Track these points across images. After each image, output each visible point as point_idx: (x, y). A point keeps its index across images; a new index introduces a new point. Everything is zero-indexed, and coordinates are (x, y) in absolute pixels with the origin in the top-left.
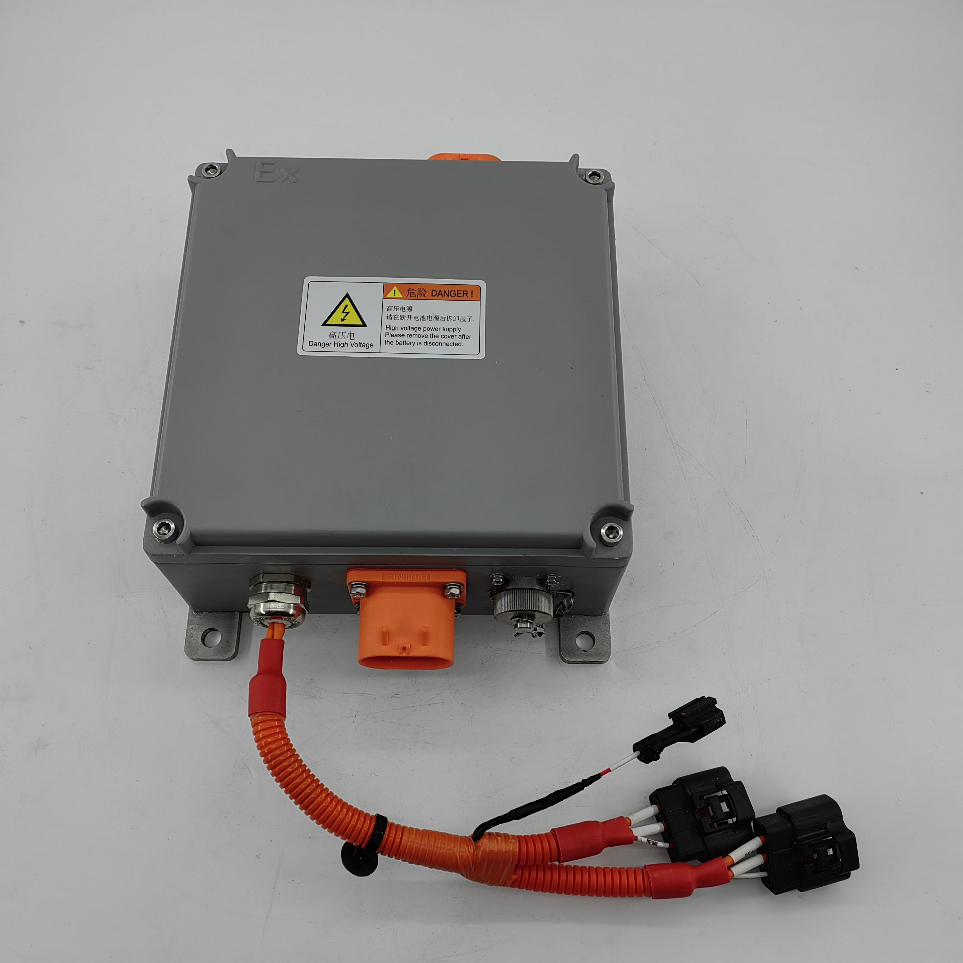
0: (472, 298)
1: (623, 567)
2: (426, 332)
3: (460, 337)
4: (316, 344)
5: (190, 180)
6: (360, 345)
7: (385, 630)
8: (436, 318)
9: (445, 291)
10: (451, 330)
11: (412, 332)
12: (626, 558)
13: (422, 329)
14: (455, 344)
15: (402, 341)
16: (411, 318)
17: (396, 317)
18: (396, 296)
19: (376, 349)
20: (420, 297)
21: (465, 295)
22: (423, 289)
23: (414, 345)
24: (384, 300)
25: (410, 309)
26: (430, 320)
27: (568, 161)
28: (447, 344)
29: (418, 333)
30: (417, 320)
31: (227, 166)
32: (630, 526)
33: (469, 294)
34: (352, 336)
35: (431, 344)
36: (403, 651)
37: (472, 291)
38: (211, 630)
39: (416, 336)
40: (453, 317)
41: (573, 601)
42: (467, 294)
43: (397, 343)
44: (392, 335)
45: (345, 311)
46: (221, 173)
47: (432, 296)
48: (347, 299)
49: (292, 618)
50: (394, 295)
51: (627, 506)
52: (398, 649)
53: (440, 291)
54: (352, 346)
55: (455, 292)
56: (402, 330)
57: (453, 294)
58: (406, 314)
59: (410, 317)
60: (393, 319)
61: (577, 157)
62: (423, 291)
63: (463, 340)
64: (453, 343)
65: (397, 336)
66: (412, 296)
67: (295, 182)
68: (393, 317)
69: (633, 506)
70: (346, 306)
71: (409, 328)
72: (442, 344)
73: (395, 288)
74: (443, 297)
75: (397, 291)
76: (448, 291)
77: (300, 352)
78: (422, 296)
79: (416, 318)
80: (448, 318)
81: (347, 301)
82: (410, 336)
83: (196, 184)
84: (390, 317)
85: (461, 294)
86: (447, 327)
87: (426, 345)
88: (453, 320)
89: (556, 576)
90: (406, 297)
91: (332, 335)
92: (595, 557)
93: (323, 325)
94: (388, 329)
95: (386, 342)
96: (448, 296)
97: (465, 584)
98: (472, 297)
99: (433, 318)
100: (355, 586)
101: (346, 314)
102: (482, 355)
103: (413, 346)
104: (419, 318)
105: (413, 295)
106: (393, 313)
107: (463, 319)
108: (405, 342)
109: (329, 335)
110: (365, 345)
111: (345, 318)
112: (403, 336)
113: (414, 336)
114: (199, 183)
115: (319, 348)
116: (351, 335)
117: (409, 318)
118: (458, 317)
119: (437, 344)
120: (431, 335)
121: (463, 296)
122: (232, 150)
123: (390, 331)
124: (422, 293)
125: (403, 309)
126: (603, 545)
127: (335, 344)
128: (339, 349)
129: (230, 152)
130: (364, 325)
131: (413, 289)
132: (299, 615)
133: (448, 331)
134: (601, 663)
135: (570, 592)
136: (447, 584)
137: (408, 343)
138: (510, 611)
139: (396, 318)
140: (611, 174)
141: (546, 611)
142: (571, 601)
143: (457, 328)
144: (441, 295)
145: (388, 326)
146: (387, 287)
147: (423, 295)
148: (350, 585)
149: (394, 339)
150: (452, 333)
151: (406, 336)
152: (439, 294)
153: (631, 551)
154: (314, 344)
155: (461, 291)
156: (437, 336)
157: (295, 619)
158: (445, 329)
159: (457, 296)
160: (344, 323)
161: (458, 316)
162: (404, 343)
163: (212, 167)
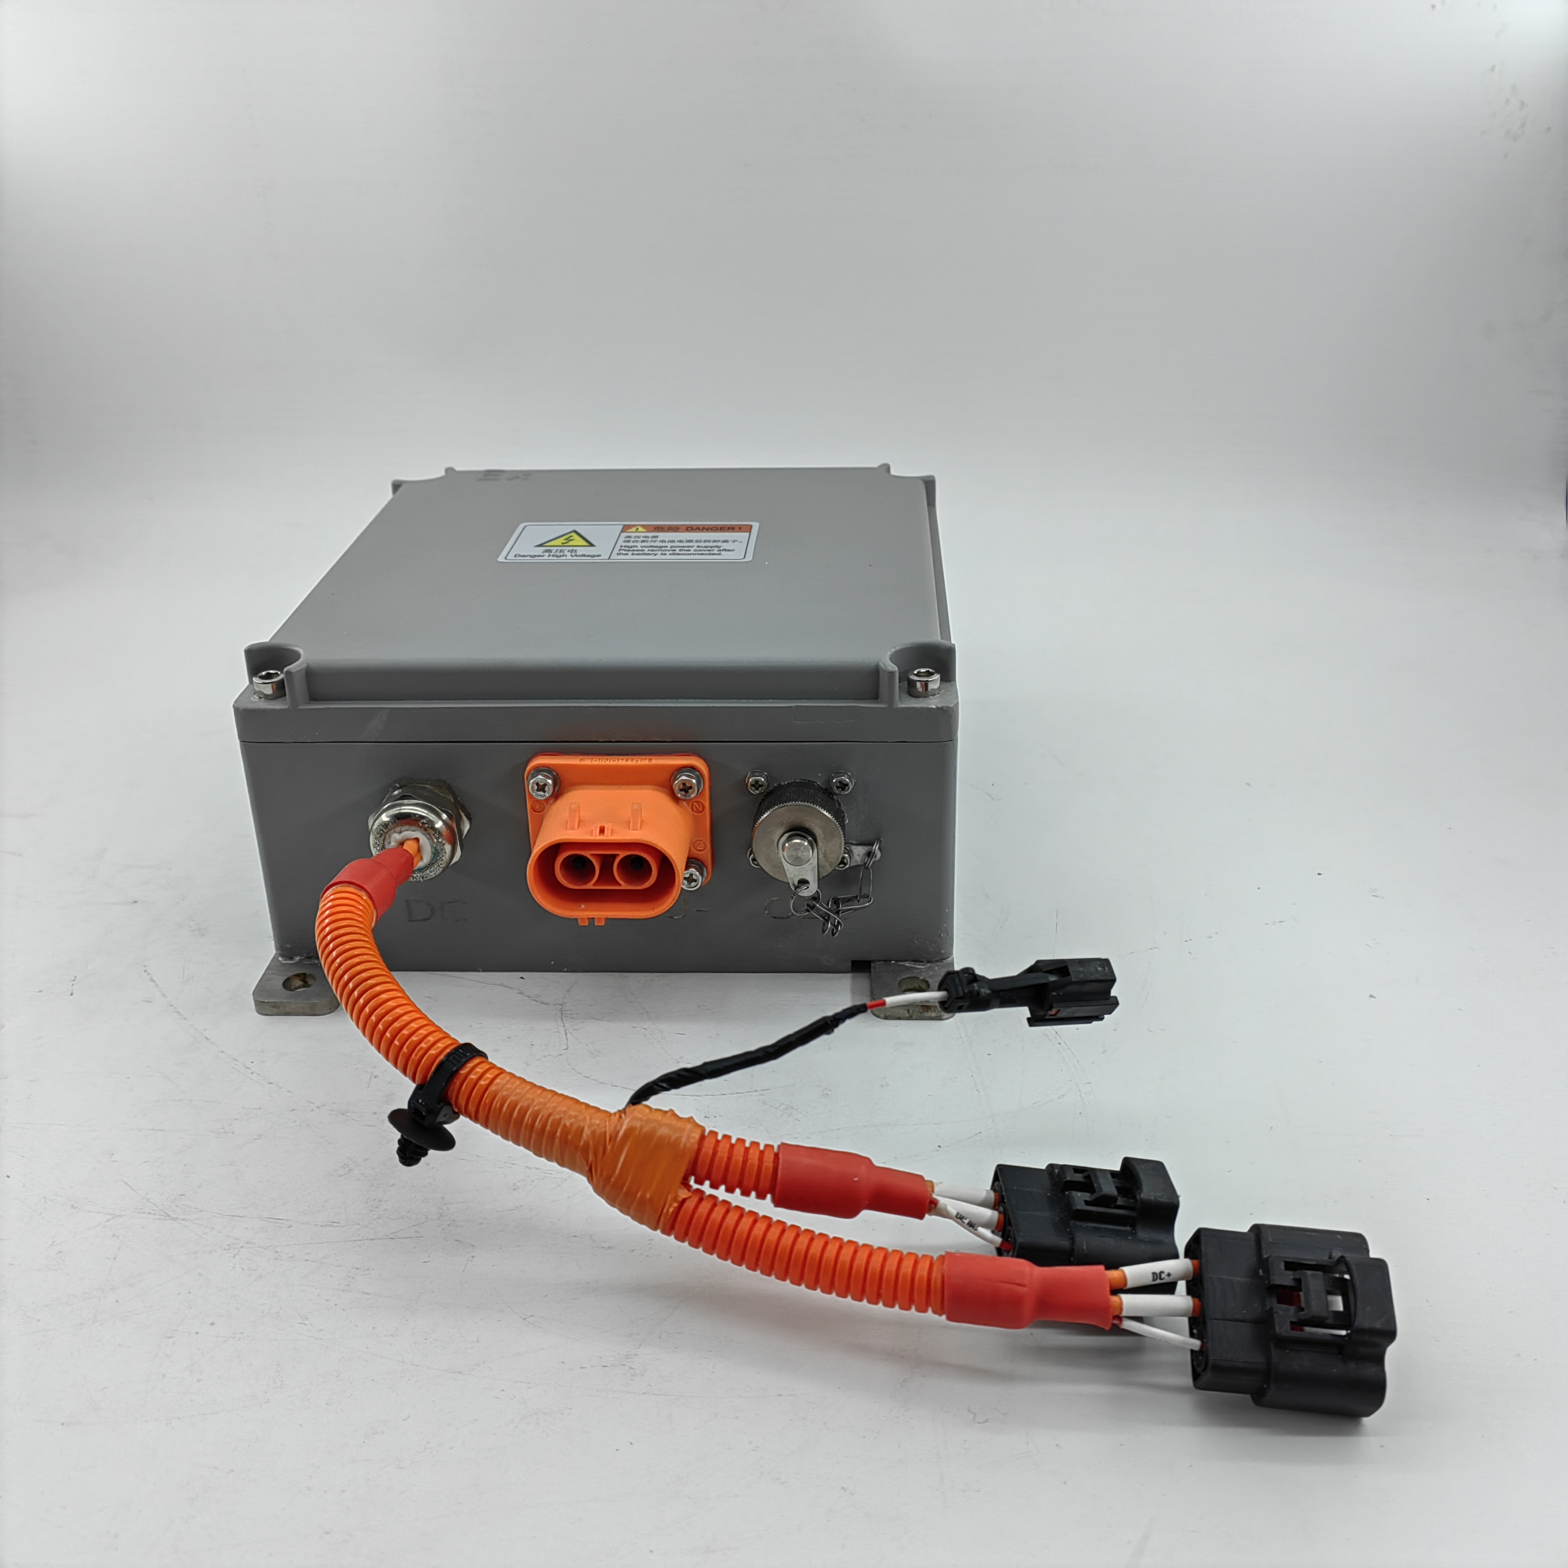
0: (739, 532)
2: (674, 549)
3: (720, 550)
4: (524, 556)
6: (583, 555)
7: (574, 808)
8: (690, 541)
9: (704, 528)
12: (948, 709)
13: (669, 547)
14: (714, 554)
15: (641, 553)
17: (636, 541)
18: (639, 531)
20: (671, 531)
21: (730, 529)
23: (656, 555)
26: (681, 542)
29: (663, 549)
30: (663, 542)
33: (737, 529)
35: (679, 554)
36: (600, 834)
37: (741, 528)
38: (301, 976)
39: (660, 550)
42: (734, 529)
43: (634, 554)
45: (569, 539)
47: (687, 530)
50: (636, 531)
52: (592, 833)
53: (698, 528)
54: (573, 557)
55: (718, 528)
56: (642, 547)
57: (715, 529)
58: (651, 539)
60: (631, 542)
62: (676, 528)
63: (723, 552)
64: (709, 553)
65: (634, 550)
66: (659, 530)
70: (571, 536)
71: (652, 547)
72: (695, 554)
74: (701, 531)
75: (640, 528)
76: (709, 528)
78: (674, 530)
81: (573, 534)
82: (652, 550)
84: (628, 542)
85: (725, 529)
87: (673, 555)
92: (900, 706)
95: (619, 554)
99: (685, 541)
100: (536, 775)
102: (749, 557)
104: (667, 541)
105: (662, 530)
106: (632, 539)
108: (645, 553)
110: (590, 556)
111: (567, 543)
112: (643, 550)
113: (657, 550)
115: (528, 558)
117: (654, 542)
120: (680, 550)
125: (646, 537)
126: (912, 698)
127: (549, 556)
128: (554, 558)
132: (448, 842)
135: (874, 843)
136: (677, 771)
137: (648, 554)
138: (775, 812)
148: (529, 778)
149: (630, 552)
151: (646, 550)
154: (521, 556)
156: (688, 551)
157: (442, 844)
159: (720, 530)
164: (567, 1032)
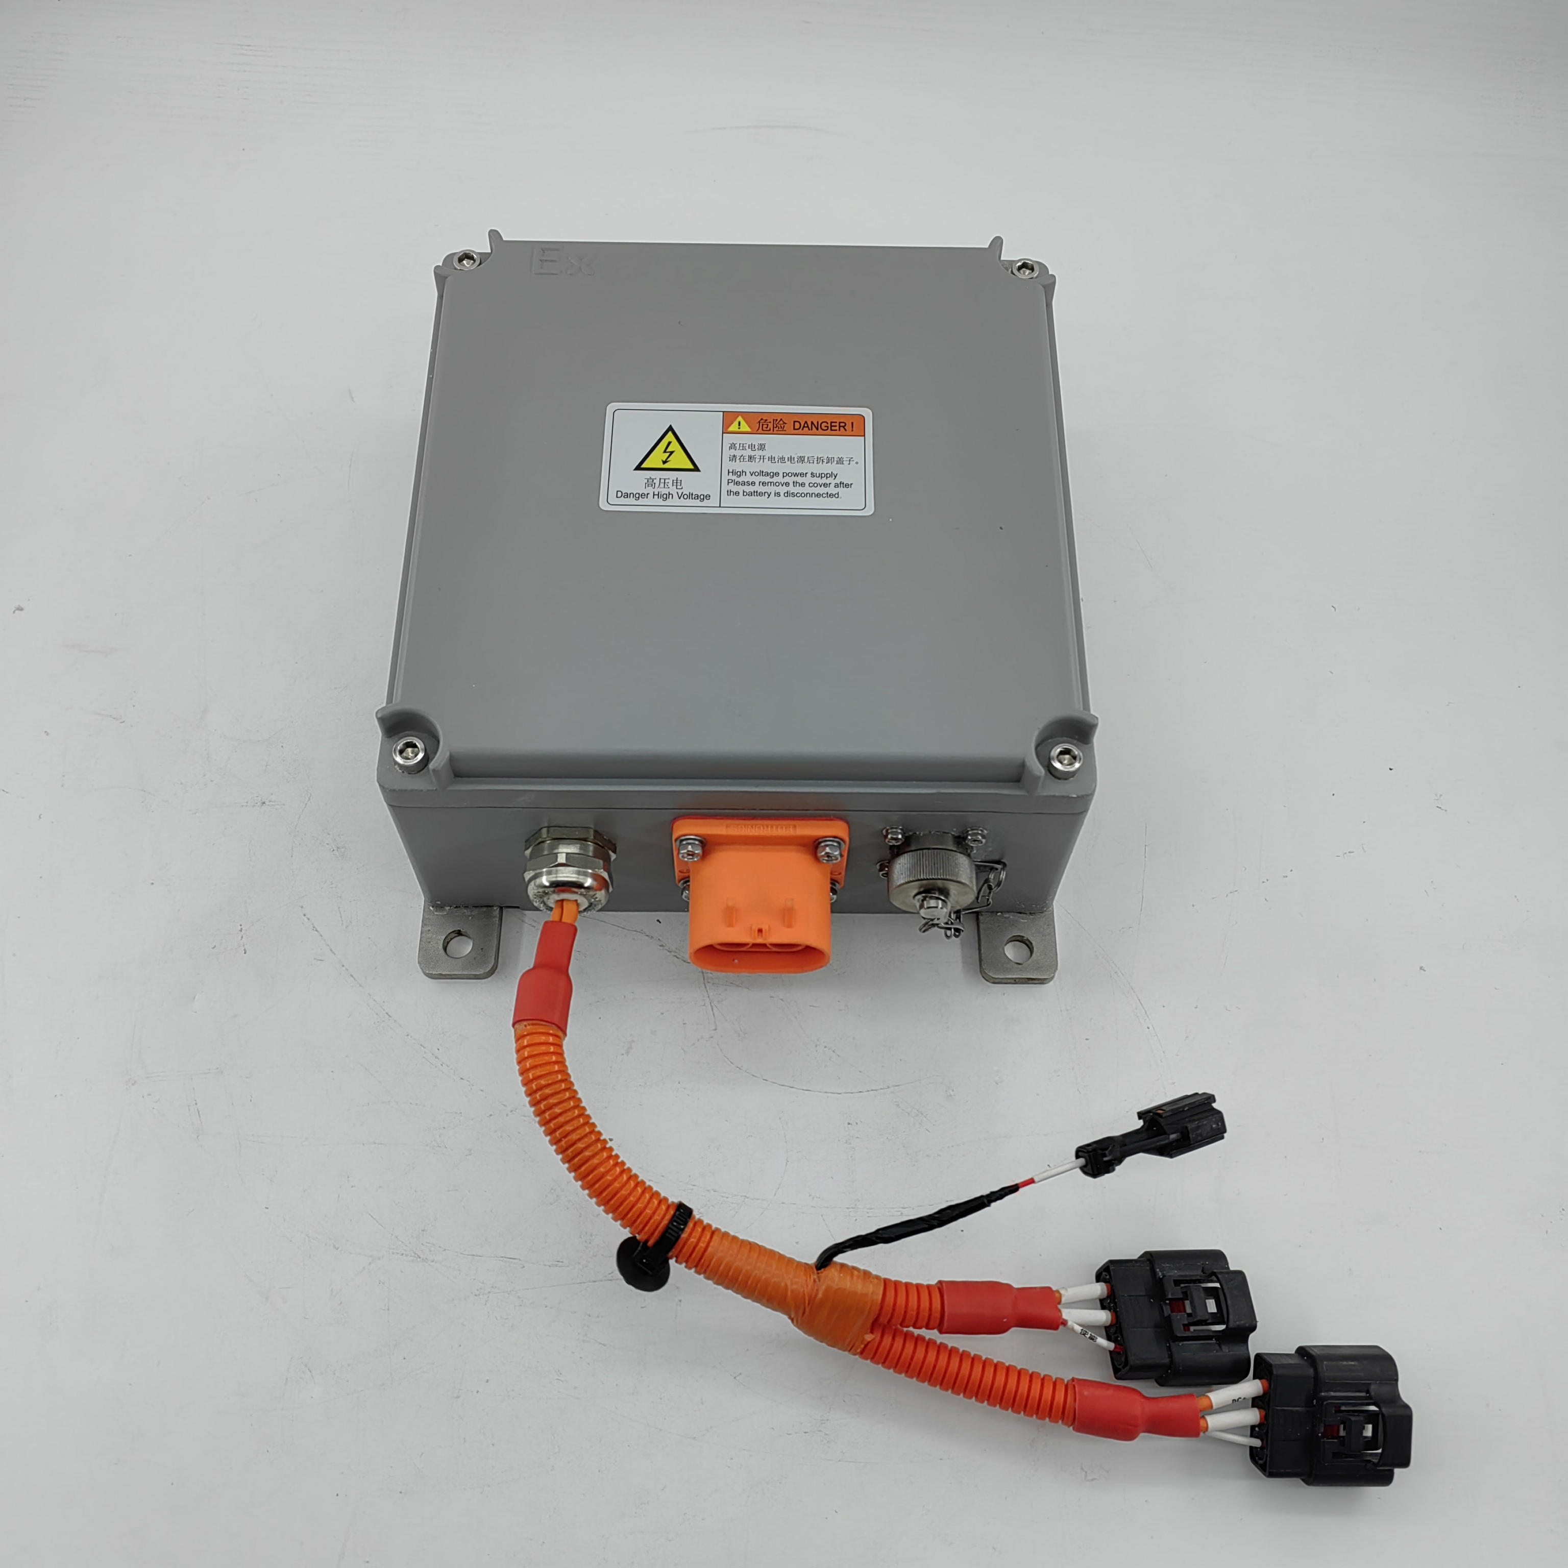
0: (852, 433)
1: (1082, 813)
2: (787, 479)
3: (836, 486)
4: (627, 495)
5: (437, 272)
6: (690, 496)
7: (730, 903)
8: (801, 459)
9: (812, 423)
10: (823, 476)
11: (767, 479)
12: (1087, 795)
13: (781, 475)
14: (831, 496)
15: (753, 492)
16: (765, 460)
17: (742, 457)
18: (742, 429)
19: (714, 501)
20: (777, 431)
21: (842, 428)
22: (781, 420)
23: (769, 496)
24: (724, 434)
25: (762, 447)
26: (792, 462)
27: (987, 246)
28: (818, 495)
29: (775, 479)
30: (773, 461)
31: (490, 256)
32: (1092, 750)
33: (848, 427)
34: (679, 484)
35: (793, 495)
36: (758, 935)
37: (852, 423)
38: (457, 933)
39: (772, 484)
40: (826, 458)
41: (1004, 877)
42: (846, 427)
43: (745, 494)
44: (737, 483)
45: (669, 450)
46: (480, 264)
47: (794, 429)
48: (670, 433)
49: (591, 893)
50: (739, 428)
51: (1089, 719)
52: (751, 933)
53: (806, 422)
54: (680, 498)
55: (828, 424)
56: (752, 475)
57: (826, 427)
58: (758, 453)
59: (762, 458)
60: (738, 461)
61: (1000, 241)
62: (781, 422)
63: (841, 490)
64: (826, 493)
65: (744, 484)
66: (764, 429)
67: (589, 275)
68: (738, 458)
69: (1097, 718)
70: (669, 443)
71: (761, 473)
72: (811, 495)
73: (740, 419)
74: (810, 431)
75: (743, 423)
76: (818, 422)
77: (603, 505)
78: (780, 429)
79: (771, 459)
80: (819, 459)
81: (670, 436)
82: (764, 484)
83: (446, 278)
84: (734, 459)
85: (836, 426)
86: (817, 472)
87: (787, 496)
88: (826, 462)
89: (981, 831)
90: (757, 430)
91: (650, 483)
92: (1041, 794)
93: (636, 469)
94: (731, 474)
95: (729, 492)
96: (817, 429)
97: (847, 839)
98: (852, 430)
99: (796, 460)
100: (684, 842)
101: (669, 454)
102: (870, 511)
103: (768, 498)
104: (776, 460)
105: (767, 428)
106: (738, 453)
107: (840, 461)
108: (757, 492)
109: (646, 483)
110: (698, 497)
111: (668, 460)
112: (753, 483)
113: (769, 484)
114: (450, 275)
115: (632, 501)
116: (677, 483)
117: (762, 460)
118: (833, 459)
119: (803, 495)
120: (794, 482)
121: (839, 430)
122: (497, 232)
123: (735, 478)
124: (779, 425)
125: (752, 447)
126: (1053, 778)
127: (654, 495)
128: (660, 502)
129: (494, 235)
130: (696, 469)
131: (766, 420)
132: (600, 890)
133: (819, 476)
134: (1042, 981)
135: (998, 862)
136: (820, 840)
137: (761, 494)
138: (914, 881)
139: (742, 460)
140: (1047, 266)
141: (967, 882)
142: (1001, 876)
143: (832, 472)
144: (807, 429)
145: (731, 471)
146: (728, 418)
147: (781, 427)
148: (678, 842)
149: (740, 489)
150: (824, 481)
151: (757, 484)
152: (804, 427)
153: (1094, 785)
154: (623, 495)
155: (836, 422)
156: (803, 485)
157: (595, 895)
158: (815, 475)
159: (831, 430)
160: (666, 466)
161: (833, 457)
162: (755, 493)
163: (467, 256)
164: (712, 1004)
